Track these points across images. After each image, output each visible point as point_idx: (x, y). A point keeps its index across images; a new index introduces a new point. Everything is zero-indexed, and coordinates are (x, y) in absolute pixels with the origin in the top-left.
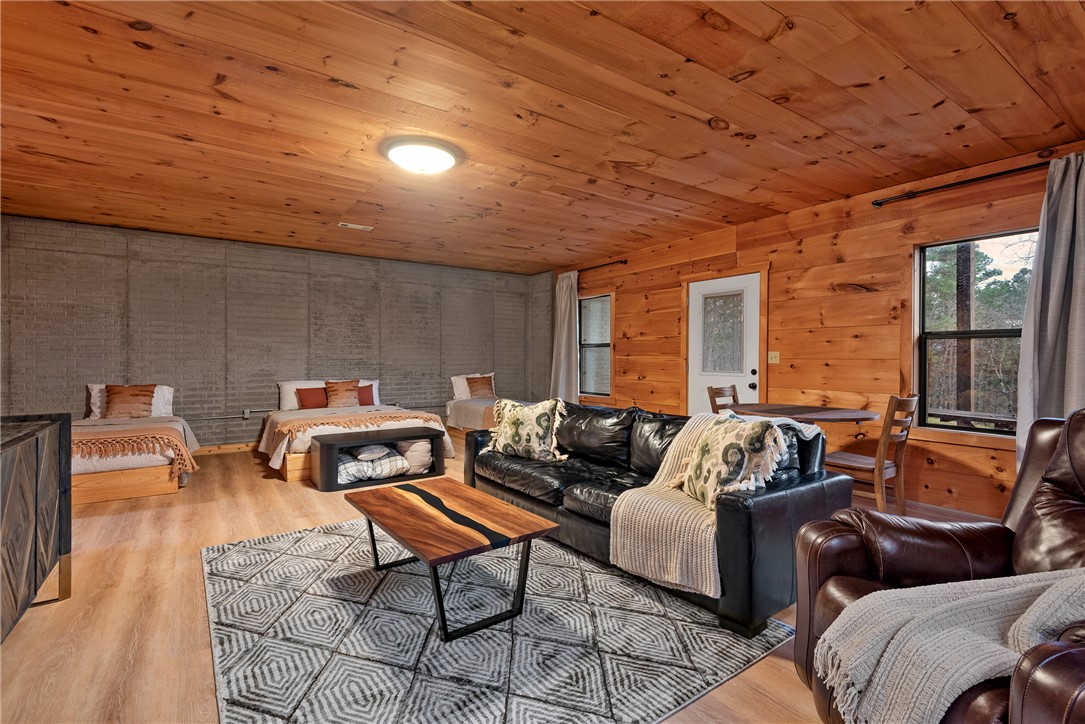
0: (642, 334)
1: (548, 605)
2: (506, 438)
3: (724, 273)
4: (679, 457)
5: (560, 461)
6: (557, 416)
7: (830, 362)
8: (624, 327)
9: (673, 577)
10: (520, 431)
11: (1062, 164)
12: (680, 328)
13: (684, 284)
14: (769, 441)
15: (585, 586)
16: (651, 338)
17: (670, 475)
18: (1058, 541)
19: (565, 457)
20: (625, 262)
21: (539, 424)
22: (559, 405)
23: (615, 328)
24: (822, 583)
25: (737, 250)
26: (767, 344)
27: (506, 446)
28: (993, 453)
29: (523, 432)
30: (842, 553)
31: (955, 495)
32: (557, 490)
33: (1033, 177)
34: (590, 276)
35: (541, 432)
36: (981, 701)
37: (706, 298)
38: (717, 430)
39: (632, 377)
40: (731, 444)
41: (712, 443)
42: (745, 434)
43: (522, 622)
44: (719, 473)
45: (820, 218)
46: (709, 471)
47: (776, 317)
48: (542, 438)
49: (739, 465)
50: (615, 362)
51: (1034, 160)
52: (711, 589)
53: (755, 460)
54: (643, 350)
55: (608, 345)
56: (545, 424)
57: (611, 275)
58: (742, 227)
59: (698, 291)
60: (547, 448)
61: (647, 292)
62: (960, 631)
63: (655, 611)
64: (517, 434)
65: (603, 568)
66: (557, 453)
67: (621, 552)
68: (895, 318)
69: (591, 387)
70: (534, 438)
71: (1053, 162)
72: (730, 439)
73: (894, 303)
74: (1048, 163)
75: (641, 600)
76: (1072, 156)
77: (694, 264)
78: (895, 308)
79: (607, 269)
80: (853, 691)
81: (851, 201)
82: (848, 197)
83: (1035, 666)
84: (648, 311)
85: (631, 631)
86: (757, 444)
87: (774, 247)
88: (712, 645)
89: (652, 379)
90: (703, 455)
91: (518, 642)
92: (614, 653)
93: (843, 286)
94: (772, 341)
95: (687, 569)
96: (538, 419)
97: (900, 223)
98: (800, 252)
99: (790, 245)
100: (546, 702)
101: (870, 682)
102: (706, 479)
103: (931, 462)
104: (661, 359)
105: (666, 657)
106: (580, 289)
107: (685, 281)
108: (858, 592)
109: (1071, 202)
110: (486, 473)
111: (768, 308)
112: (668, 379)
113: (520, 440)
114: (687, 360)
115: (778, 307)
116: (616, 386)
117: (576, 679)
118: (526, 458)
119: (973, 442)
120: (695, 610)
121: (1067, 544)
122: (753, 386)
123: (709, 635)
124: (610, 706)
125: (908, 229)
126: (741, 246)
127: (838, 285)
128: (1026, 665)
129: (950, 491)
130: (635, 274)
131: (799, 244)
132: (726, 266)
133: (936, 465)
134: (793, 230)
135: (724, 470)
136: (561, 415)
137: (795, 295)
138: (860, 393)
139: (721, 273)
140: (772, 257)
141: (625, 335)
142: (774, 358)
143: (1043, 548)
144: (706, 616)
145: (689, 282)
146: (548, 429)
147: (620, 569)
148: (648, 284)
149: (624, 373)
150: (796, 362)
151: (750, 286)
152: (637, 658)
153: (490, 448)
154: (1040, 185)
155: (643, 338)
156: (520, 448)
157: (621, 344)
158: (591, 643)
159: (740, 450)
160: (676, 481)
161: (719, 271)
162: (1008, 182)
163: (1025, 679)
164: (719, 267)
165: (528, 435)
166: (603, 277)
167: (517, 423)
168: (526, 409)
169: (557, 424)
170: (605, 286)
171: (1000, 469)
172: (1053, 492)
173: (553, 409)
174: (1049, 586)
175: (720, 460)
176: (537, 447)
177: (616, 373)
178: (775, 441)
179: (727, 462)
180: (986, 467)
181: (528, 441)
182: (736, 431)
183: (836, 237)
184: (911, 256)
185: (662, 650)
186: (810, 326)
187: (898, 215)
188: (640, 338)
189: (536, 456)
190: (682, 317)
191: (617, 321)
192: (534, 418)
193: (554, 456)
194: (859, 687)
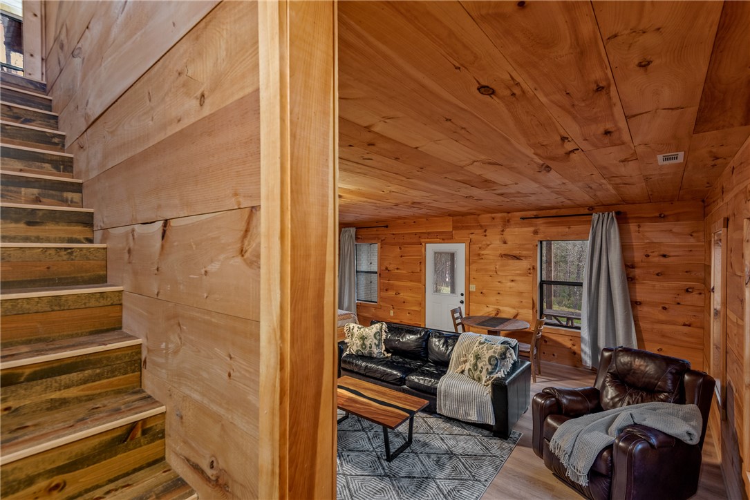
0: (398, 269)
1: (422, 438)
2: (357, 347)
3: (446, 241)
4: (459, 357)
5: (387, 357)
6: (384, 333)
7: (501, 292)
8: (386, 264)
9: (474, 417)
10: (366, 342)
11: (597, 216)
12: (421, 267)
13: (423, 244)
14: (508, 355)
15: (429, 426)
16: (404, 272)
17: (456, 366)
18: (614, 395)
19: (390, 355)
20: (387, 227)
21: (376, 338)
22: (384, 326)
23: (380, 264)
24: (545, 418)
25: (453, 230)
26: (468, 280)
27: (357, 351)
28: (570, 338)
29: (368, 343)
30: (551, 406)
31: (556, 357)
32: (401, 378)
33: (587, 218)
34: (363, 232)
35: (377, 343)
36: (605, 453)
37: (435, 253)
38: (482, 348)
39: (392, 293)
40: (492, 356)
41: (482, 354)
42: (498, 351)
43: (414, 446)
44: (487, 369)
45: (495, 220)
46: (482, 368)
47: (474, 267)
48: (378, 346)
49: (496, 365)
50: (380, 284)
51: (587, 211)
52: (491, 421)
53: (502, 363)
54: (398, 278)
55: (376, 273)
56: (378, 338)
57: (378, 233)
58: (455, 218)
59: (431, 249)
60: (379, 351)
61: (401, 245)
62: (596, 432)
63: (465, 433)
64: (364, 344)
65: (430, 415)
66: (385, 353)
67: (444, 407)
68: (530, 273)
69: (362, 297)
70: (373, 346)
71: (594, 214)
72: (491, 353)
73: (529, 267)
74: (592, 214)
75: (457, 430)
76: (601, 214)
77: (429, 233)
78: (530, 269)
79: (375, 229)
80: (567, 456)
81: (510, 215)
82: (509, 213)
83: (619, 441)
84: (401, 256)
85: (461, 444)
86: (503, 356)
87: (472, 231)
88: (495, 444)
89: (404, 295)
90: (477, 360)
91: (420, 457)
92: (461, 455)
93: (506, 255)
94: (472, 280)
95: (479, 414)
96: (375, 335)
97: (532, 229)
98: (486, 236)
99: (480, 231)
100: (449, 479)
101: (572, 452)
102: (481, 372)
103: (546, 341)
104: (409, 284)
105: (481, 453)
106: (357, 238)
107: (424, 242)
108: (561, 421)
109: (600, 233)
110: (347, 367)
111: (469, 263)
112: (413, 295)
113: (366, 347)
114: (425, 285)
115: (475, 262)
116: (381, 298)
117: (455, 468)
118: (369, 358)
119: (563, 333)
120: (480, 430)
121: (616, 396)
122: (462, 302)
123: (492, 441)
124: (473, 476)
125: (536, 232)
126: (455, 228)
127: (504, 255)
128: (617, 441)
129: (554, 355)
130: (393, 234)
131: (485, 231)
132: (447, 238)
133: (548, 343)
134: (483, 224)
135: (490, 368)
136: (385, 331)
137: (483, 257)
138: (514, 308)
139: (444, 240)
140: (471, 236)
141: (387, 269)
142: (473, 288)
143: (609, 397)
144: (486, 433)
145: (426, 243)
146: (380, 340)
147: (443, 415)
148: (401, 241)
149: (387, 290)
150: (484, 291)
151: (460, 249)
152: (471, 455)
153: (348, 353)
154: (589, 222)
155: (399, 271)
156: (366, 352)
157: (384, 273)
158: (449, 452)
159: (496, 359)
160: (459, 369)
161: (443, 239)
162: (576, 218)
163: (617, 445)
164: (443, 237)
165: (370, 344)
166: (373, 233)
167: (363, 338)
168: (367, 329)
169: (384, 337)
170: (374, 239)
171: (574, 345)
172: (612, 377)
173: (381, 329)
174: (619, 414)
175: (487, 363)
176: (375, 351)
177: (381, 290)
178: (511, 354)
179: (491, 364)
180: (568, 344)
181: (371, 348)
182: (493, 350)
183: (503, 231)
184: (537, 246)
185: (478, 450)
186: (491, 273)
187: (531, 225)
188: (396, 271)
189: (375, 356)
190: (422, 262)
191: (381, 259)
192: (372, 334)
193: (384, 355)
194: (569, 454)
